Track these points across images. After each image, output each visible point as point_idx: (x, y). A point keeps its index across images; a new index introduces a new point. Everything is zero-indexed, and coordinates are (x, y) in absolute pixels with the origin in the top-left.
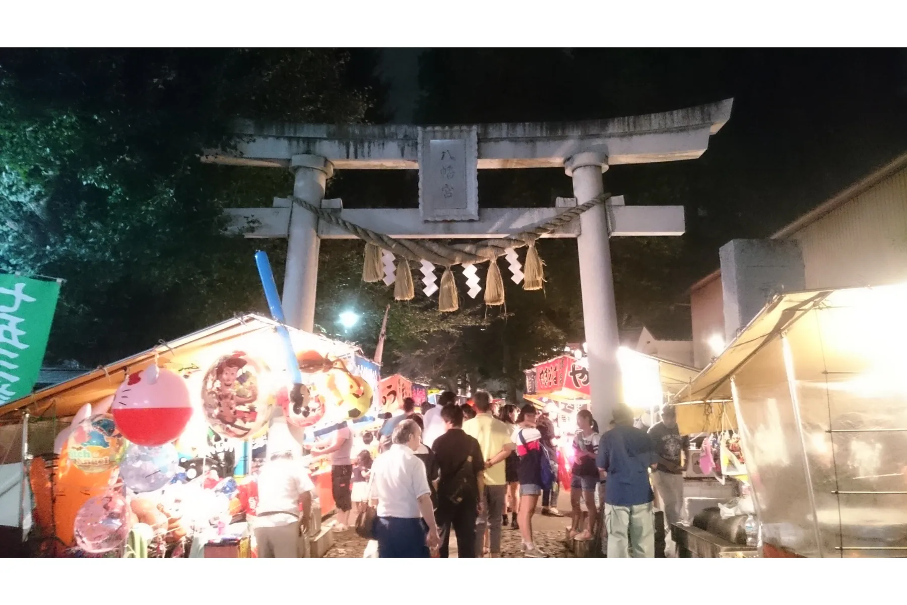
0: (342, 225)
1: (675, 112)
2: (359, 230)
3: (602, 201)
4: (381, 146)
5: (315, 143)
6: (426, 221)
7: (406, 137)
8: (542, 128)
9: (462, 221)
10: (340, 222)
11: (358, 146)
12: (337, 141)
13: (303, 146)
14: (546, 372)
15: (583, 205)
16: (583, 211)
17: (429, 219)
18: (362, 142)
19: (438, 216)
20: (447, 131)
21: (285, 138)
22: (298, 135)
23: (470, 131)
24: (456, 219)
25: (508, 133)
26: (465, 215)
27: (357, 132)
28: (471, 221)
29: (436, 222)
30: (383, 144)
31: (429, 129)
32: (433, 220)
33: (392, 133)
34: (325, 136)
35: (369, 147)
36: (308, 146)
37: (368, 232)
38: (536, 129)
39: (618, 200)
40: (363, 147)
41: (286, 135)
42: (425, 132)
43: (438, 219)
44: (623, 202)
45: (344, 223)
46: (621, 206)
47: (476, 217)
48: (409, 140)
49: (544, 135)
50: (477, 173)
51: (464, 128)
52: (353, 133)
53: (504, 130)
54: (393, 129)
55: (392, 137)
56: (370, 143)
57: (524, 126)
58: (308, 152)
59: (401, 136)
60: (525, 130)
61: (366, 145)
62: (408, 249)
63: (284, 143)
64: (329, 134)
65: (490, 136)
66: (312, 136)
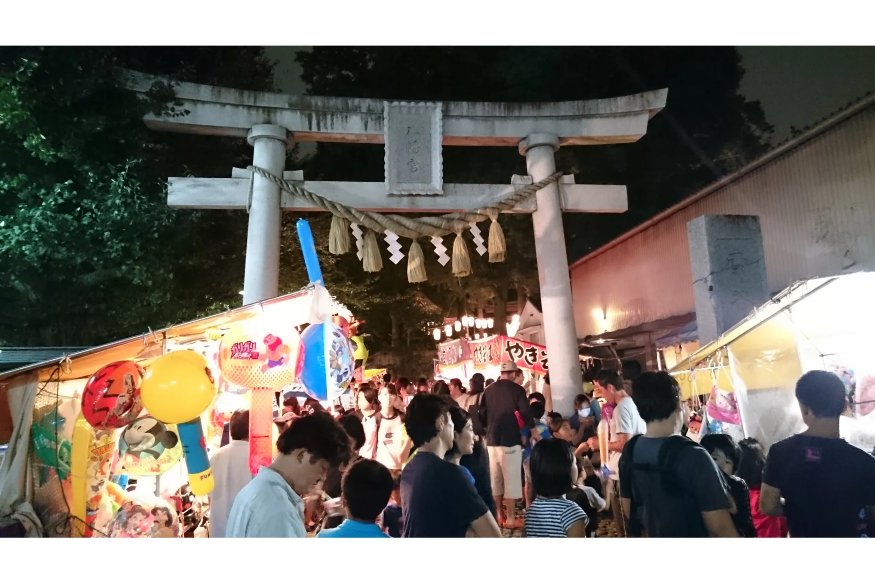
0: (308, 197)
1: (619, 98)
2: (325, 202)
3: (555, 179)
4: (344, 119)
5: (275, 113)
6: (392, 195)
7: (370, 111)
8: (500, 107)
9: (427, 195)
10: (306, 194)
11: (321, 118)
12: (298, 113)
13: (261, 116)
14: (480, 349)
15: (540, 183)
16: (540, 188)
17: (395, 193)
18: (325, 115)
19: (404, 190)
20: (413, 107)
21: (244, 106)
22: (258, 105)
23: (435, 108)
24: (422, 193)
25: (468, 111)
26: (430, 190)
27: (320, 104)
28: (436, 195)
29: (401, 196)
30: (346, 117)
31: (396, 103)
32: (399, 194)
33: (356, 107)
34: (287, 106)
35: (332, 120)
36: (269, 115)
37: (336, 205)
38: (495, 108)
39: (569, 178)
40: (326, 119)
41: (246, 103)
42: (390, 107)
43: (403, 193)
44: (573, 181)
45: (310, 194)
46: (571, 184)
47: (441, 193)
48: (372, 114)
49: (503, 115)
50: (442, 149)
51: (429, 104)
52: (316, 104)
53: (464, 107)
54: (357, 101)
55: (356, 110)
56: (332, 115)
57: (484, 105)
58: (268, 122)
59: (364, 110)
60: (484, 109)
61: (329, 117)
62: (376, 222)
63: (243, 112)
64: (290, 105)
65: (452, 114)
66: (272, 106)
